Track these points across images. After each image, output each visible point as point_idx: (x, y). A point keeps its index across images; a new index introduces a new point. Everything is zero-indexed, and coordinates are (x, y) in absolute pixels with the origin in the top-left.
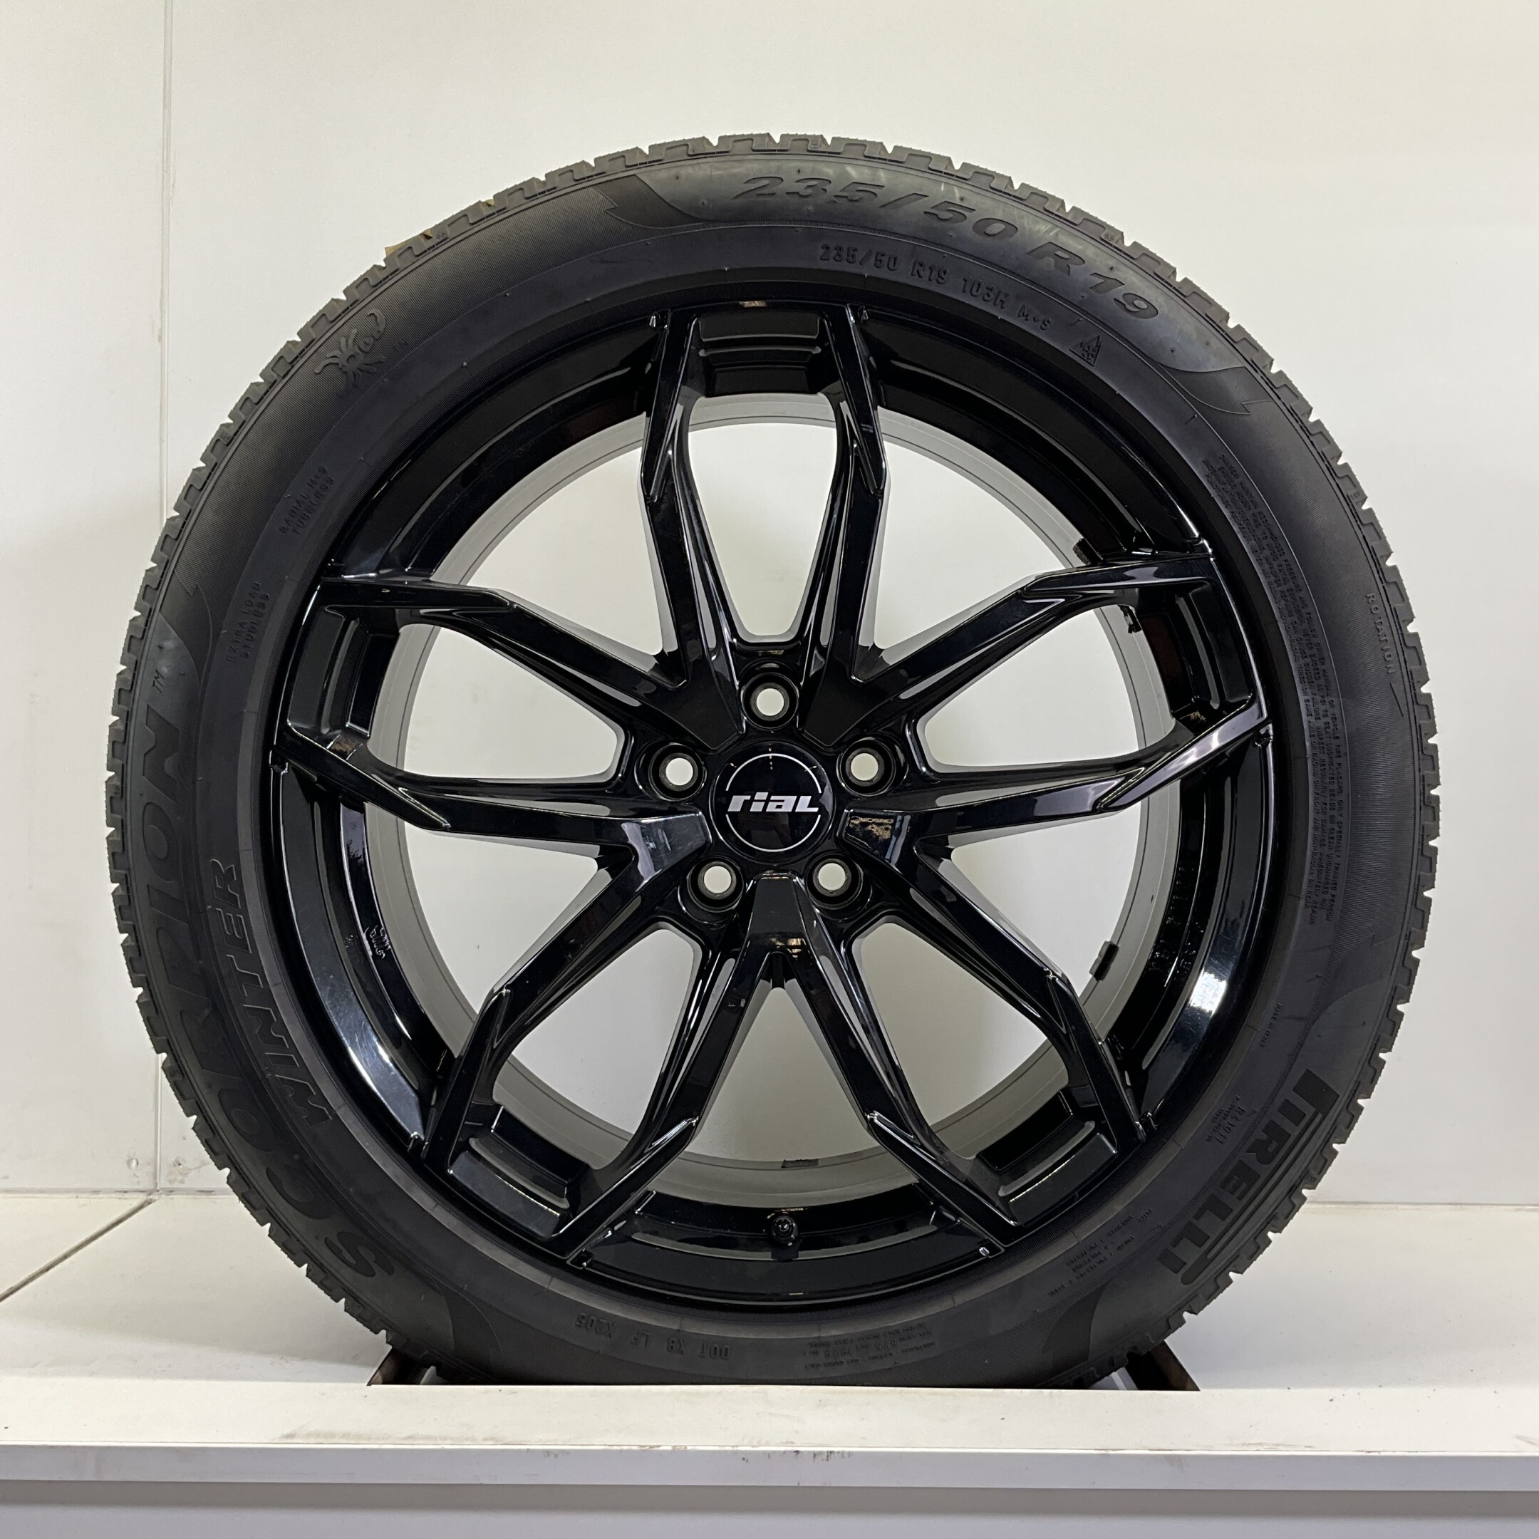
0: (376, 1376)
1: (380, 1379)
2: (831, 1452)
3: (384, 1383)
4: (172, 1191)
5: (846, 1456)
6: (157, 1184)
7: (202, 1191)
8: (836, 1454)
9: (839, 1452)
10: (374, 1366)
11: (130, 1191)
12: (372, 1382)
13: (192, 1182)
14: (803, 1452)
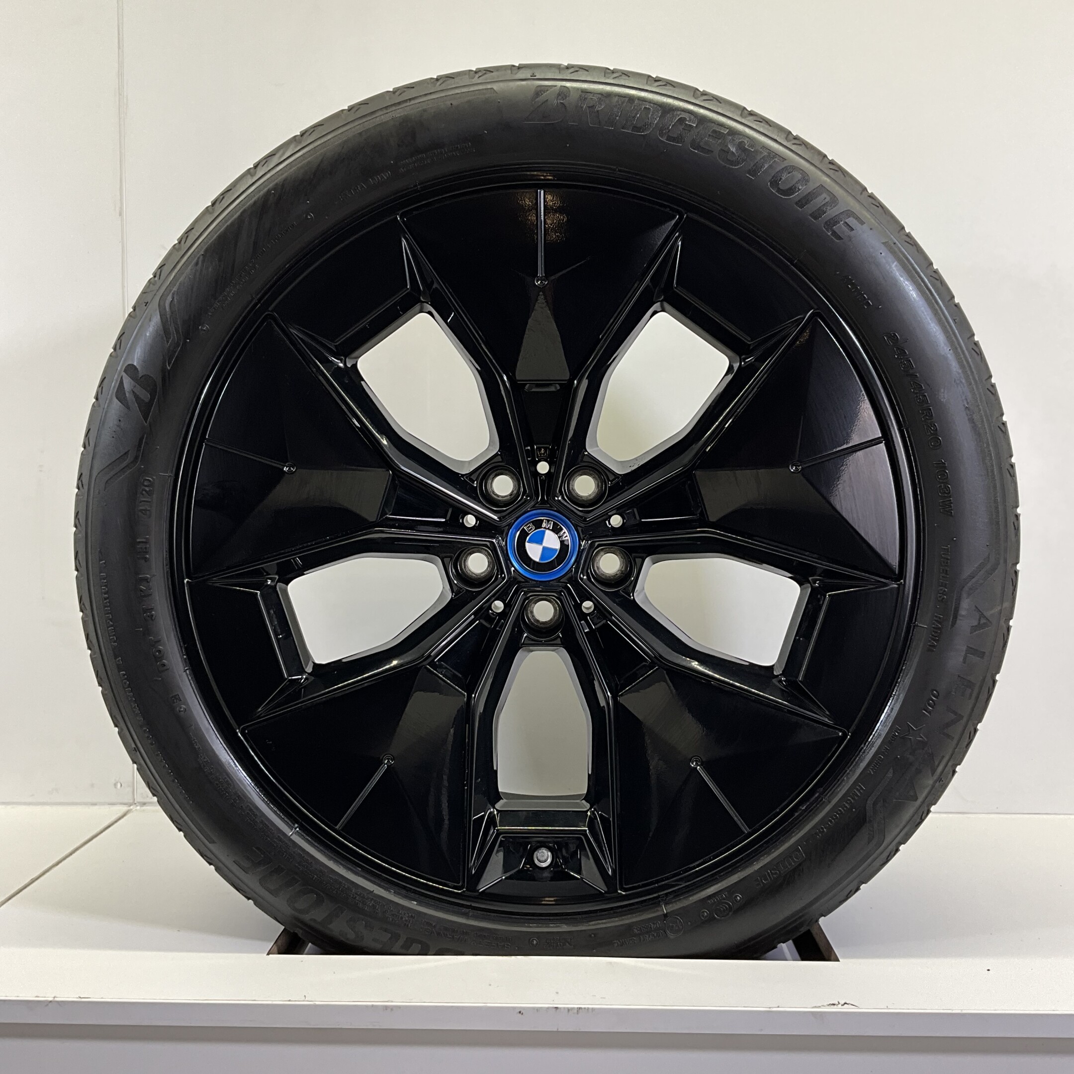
0: (273, 948)
1: (275, 949)
2: (580, 1008)
3: (279, 953)
5: (590, 1010)
8: (583, 1010)
9: (585, 1008)
10: (271, 941)
12: (271, 952)
14: (561, 1008)
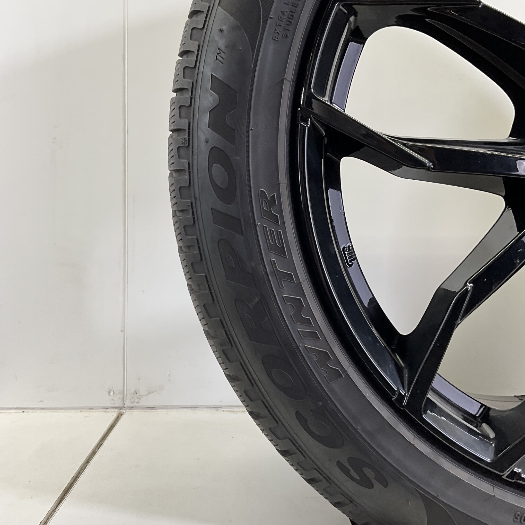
4: (132, 408)
6: (124, 404)
7: (148, 407)
11: (110, 408)
13: (144, 402)
